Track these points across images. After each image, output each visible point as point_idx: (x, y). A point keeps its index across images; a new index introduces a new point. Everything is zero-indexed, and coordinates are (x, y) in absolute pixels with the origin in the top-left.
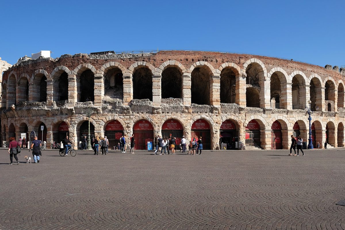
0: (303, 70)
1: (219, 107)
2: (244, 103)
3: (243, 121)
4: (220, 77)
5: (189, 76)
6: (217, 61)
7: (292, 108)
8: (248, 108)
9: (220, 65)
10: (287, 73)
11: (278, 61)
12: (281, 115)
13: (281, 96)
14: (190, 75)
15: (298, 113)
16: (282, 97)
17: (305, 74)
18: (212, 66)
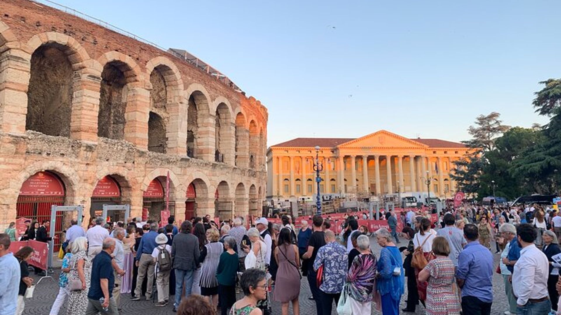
0: (229, 98)
1: (94, 145)
2: (144, 143)
3: (140, 180)
4: (101, 78)
5: (28, 60)
6: (95, 43)
7: (214, 160)
8: (151, 153)
9: (101, 53)
10: (211, 96)
11: (199, 73)
12: (201, 170)
13: (197, 136)
14: (28, 57)
15: (221, 169)
16: (199, 138)
17: (232, 104)
18: (84, 51)
